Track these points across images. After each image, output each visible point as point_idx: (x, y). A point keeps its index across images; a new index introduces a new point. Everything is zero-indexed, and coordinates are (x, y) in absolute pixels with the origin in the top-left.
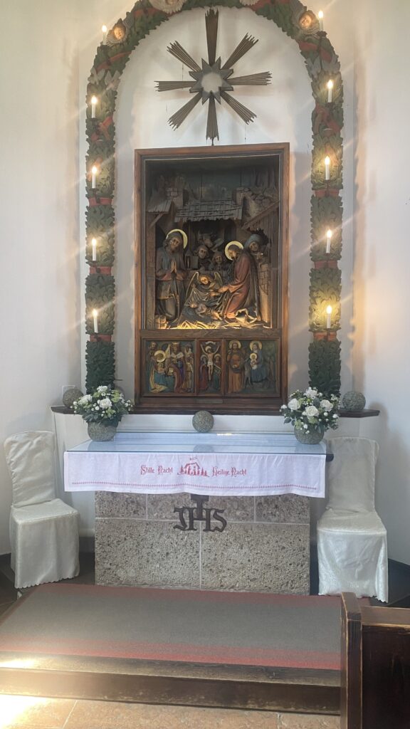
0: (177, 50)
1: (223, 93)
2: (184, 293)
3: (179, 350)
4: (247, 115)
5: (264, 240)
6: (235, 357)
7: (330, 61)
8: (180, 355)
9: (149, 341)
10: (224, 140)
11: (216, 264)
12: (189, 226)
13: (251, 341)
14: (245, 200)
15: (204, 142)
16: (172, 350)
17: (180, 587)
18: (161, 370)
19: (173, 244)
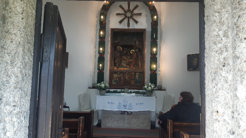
0: (121, 7)
1: (131, 17)
3: (120, 74)
4: (137, 22)
5: (140, 50)
6: (133, 76)
7: (155, 12)
9: (113, 72)
10: (131, 27)
11: (128, 55)
14: (135, 41)
15: (126, 27)
16: (118, 74)
17: (121, 128)
18: (115, 79)
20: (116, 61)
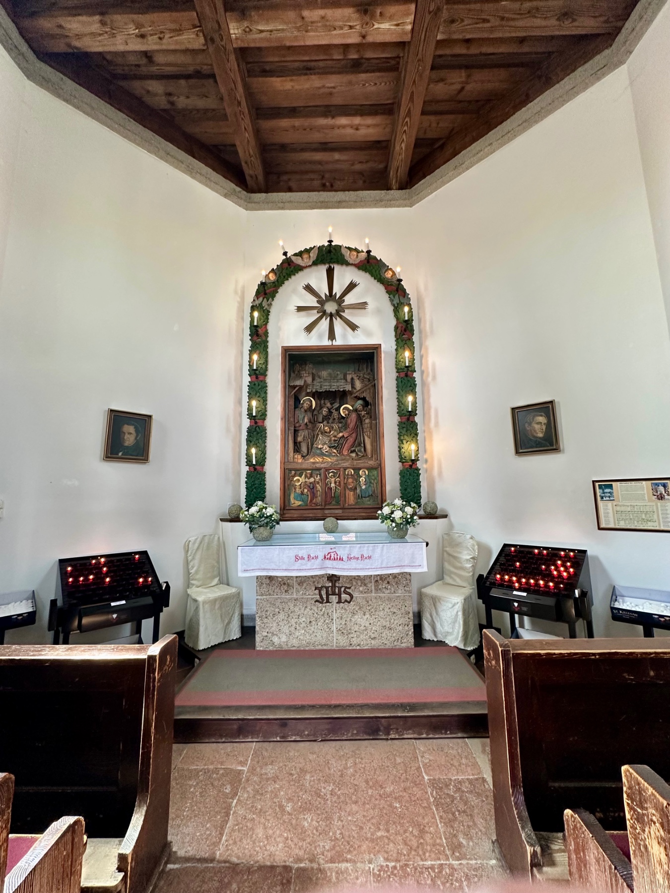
0: (308, 288)
1: (338, 313)
2: (313, 438)
3: (311, 476)
4: (353, 327)
5: (366, 404)
6: (350, 480)
7: (404, 297)
8: (312, 480)
9: (290, 470)
10: (339, 342)
11: (334, 419)
12: (317, 395)
13: (361, 469)
14: (352, 379)
15: (326, 342)
16: (306, 476)
17: (320, 647)
18: (298, 491)
19: (306, 406)
20: (299, 439)
